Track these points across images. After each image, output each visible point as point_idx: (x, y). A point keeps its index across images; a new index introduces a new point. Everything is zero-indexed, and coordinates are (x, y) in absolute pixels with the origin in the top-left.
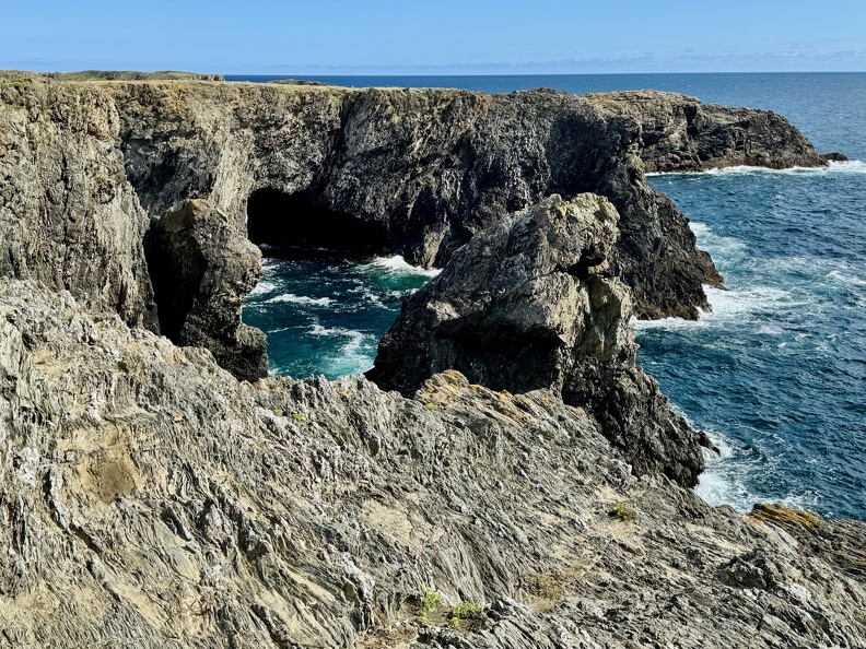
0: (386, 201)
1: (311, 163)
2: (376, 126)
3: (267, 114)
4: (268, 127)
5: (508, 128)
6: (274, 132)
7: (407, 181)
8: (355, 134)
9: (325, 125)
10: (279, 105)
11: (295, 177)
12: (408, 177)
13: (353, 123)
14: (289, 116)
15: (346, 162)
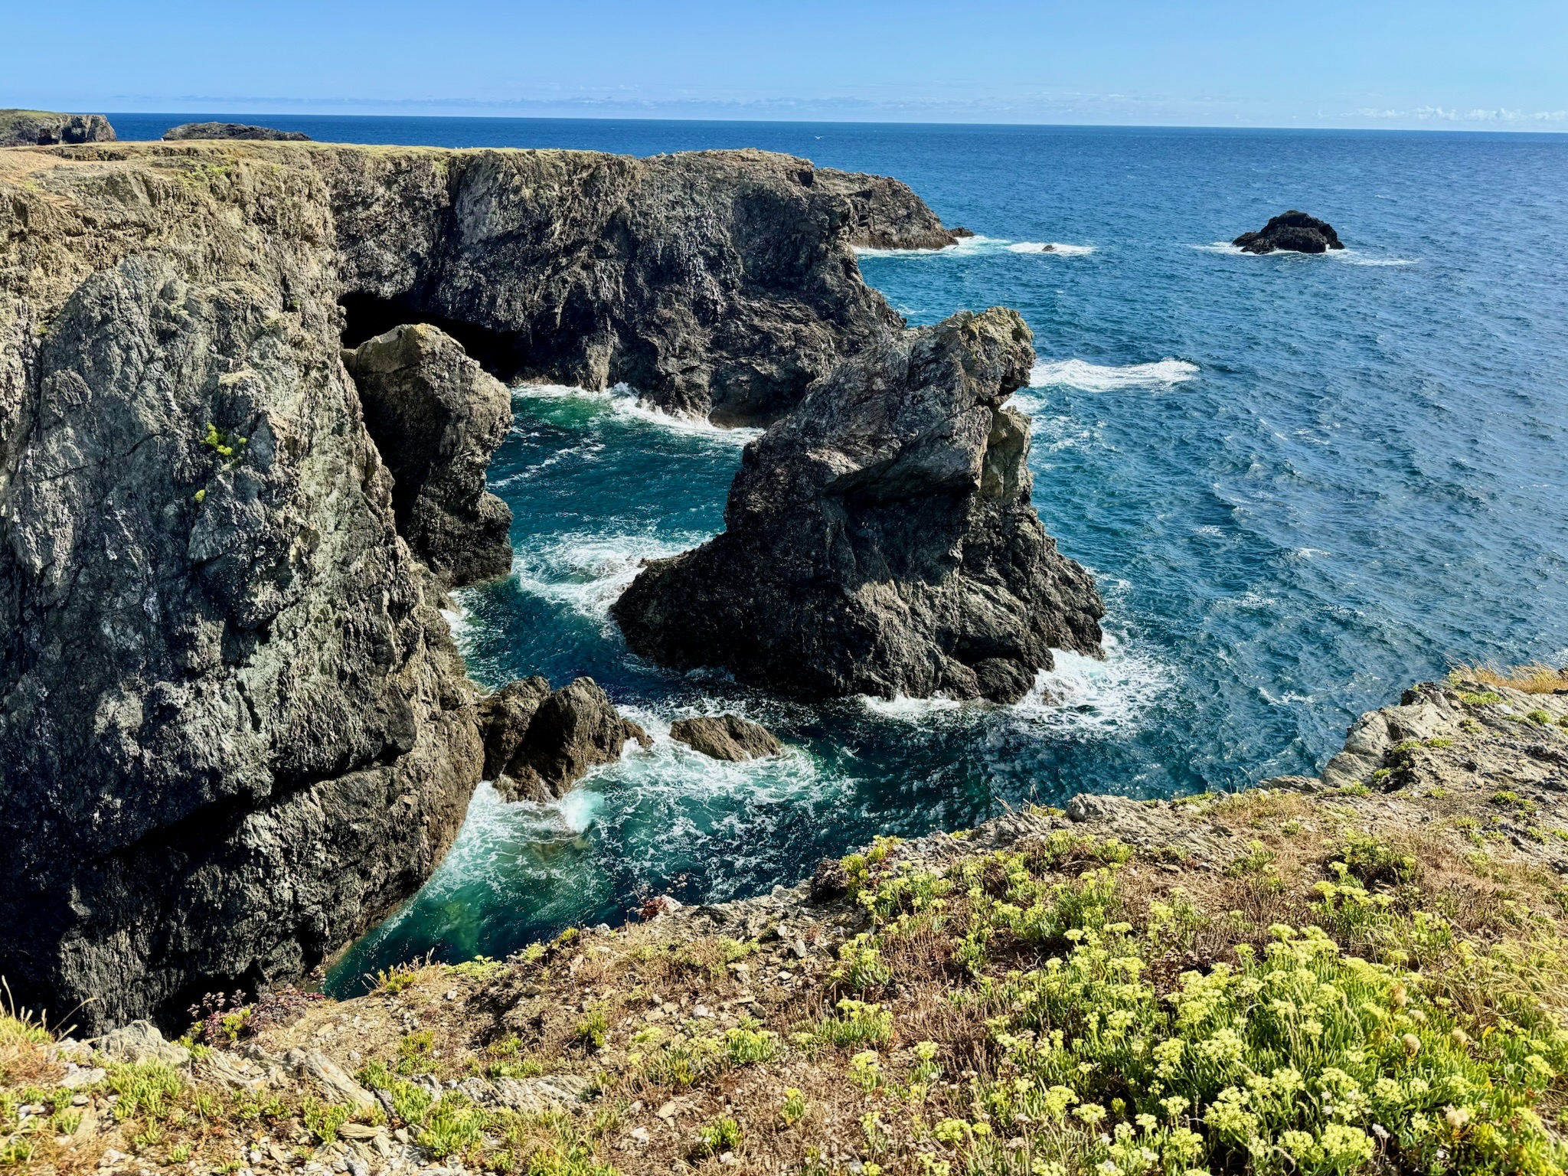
0: (524, 304)
1: (414, 254)
2: (500, 202)
3: (351, 188)
4: (353, 206)
5: (674, 204)
6: (361, 213)
7: (549, 277)
8: (472, 213)
9: (428, 202)
10: (366, 174)
11: (392, 274)
12: (549, 271)
13: (467, 199)
14: (381, 190)
15: (462, 251)
